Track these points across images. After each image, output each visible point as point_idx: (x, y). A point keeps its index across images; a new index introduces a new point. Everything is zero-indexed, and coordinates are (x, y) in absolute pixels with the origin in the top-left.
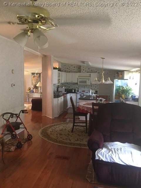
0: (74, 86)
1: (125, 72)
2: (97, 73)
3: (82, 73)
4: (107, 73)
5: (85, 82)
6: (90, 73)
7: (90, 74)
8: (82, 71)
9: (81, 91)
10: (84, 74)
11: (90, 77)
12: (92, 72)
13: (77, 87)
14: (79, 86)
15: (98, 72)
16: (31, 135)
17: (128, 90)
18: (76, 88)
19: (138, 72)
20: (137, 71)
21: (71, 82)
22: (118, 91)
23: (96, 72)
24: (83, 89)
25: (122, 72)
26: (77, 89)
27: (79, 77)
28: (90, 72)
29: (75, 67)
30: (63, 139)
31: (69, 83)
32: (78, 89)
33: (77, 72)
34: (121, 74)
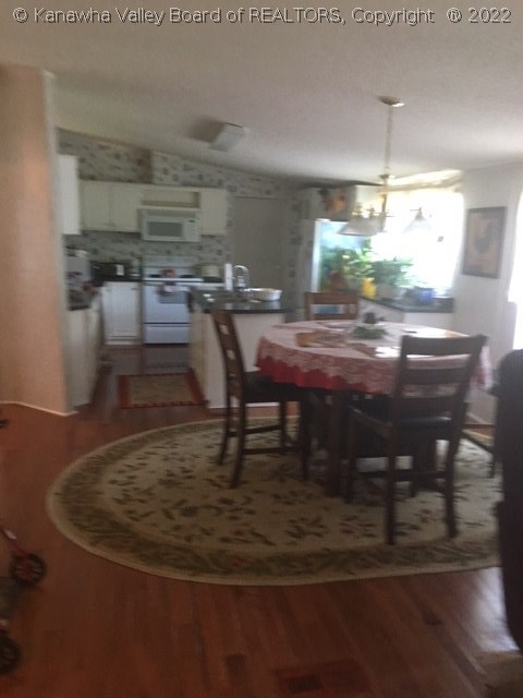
0: (118, 246)
1: (359, 186)
2: (224, 193)
3: (158, 188)
4: (268, 192)
5: (176, 229)
6: (196, 190)
7: (197, 195)
8: (158, 174)
9: (155, 272)
10: (168, 193)
11: (196, 204)
12: (202, 182)
13: (132, 254)
14: (142, 250)
15: (227, 183)
16: (33, 557)
17: (399, 266)
18: (128, 257)
19: (453, 188)
20: (445, 184)
21: (105, 228)
22: (330, 269)
23: (219, 185)
24: (164, 262)
25: (346, 188)
26: (136, 263)
27: (145, 203)
28: (195, 186)
29: (117, 156)
30: (225, 540)
31: (96, 232)
32: (140, 259)
33: (130, 181)
34: (342, 198)
